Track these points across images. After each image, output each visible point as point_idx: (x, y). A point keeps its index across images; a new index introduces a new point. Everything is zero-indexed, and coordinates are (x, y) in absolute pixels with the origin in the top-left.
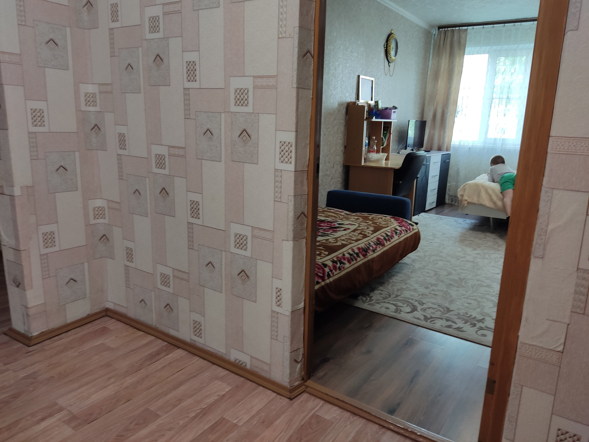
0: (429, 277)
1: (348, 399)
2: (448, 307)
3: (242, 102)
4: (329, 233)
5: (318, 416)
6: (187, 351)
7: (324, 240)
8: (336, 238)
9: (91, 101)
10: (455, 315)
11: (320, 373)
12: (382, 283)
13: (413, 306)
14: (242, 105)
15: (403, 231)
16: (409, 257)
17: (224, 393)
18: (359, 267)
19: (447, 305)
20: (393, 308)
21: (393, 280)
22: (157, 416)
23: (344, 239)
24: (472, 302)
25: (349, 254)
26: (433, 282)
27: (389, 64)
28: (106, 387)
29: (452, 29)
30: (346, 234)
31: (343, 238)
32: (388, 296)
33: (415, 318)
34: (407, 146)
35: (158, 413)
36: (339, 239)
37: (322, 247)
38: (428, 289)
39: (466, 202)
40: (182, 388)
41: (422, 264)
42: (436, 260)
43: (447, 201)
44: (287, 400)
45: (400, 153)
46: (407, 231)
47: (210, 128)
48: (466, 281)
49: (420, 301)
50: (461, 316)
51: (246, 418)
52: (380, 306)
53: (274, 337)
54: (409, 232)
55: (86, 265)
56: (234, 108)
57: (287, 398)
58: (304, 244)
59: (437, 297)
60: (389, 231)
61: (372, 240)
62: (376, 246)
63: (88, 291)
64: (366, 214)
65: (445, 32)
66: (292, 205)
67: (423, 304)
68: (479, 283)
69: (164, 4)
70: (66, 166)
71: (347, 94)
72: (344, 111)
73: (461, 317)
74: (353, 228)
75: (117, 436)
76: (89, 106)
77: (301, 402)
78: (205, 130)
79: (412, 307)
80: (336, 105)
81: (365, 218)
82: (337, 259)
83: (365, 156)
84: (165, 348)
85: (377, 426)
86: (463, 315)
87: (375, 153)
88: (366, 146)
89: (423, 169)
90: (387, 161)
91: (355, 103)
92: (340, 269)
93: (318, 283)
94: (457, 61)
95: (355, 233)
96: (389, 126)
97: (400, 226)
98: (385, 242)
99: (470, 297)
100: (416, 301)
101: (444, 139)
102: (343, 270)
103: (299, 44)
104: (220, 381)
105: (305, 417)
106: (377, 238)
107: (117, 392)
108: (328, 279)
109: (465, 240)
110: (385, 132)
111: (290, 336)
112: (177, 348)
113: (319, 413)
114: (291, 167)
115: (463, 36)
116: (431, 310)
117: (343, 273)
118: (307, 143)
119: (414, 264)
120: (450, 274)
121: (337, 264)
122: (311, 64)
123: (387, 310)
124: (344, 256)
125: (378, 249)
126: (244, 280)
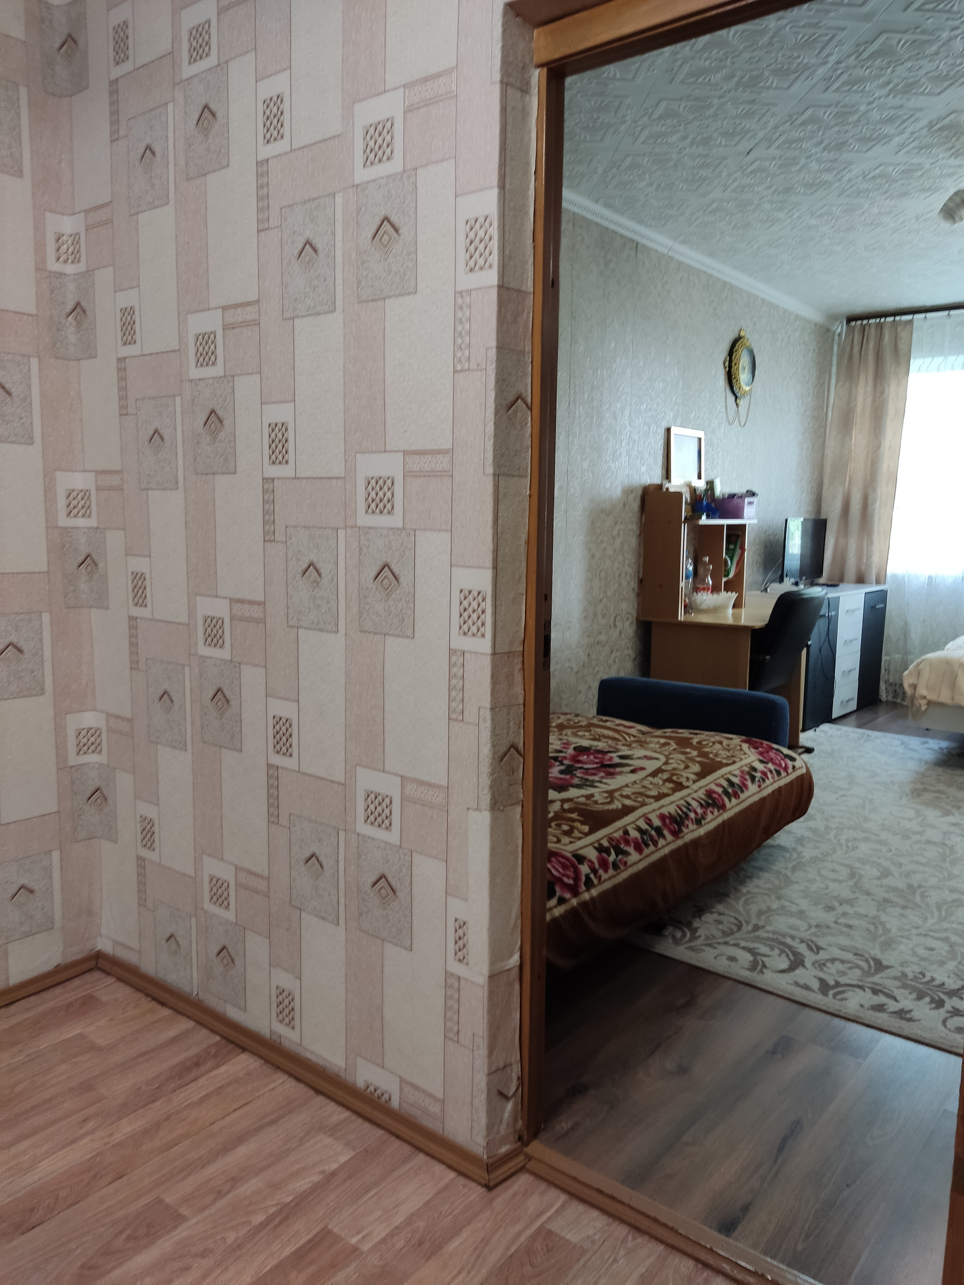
0: (834, 880)
1: (624, 1193)
2: (879, 956)
3: (381, 506)
4: (596, 778)
5: (550, 1232)
6: (261, 1058)
7: (583, 796)
8: (611, 793)
9: (80, 506)
10: (895, 978)
11: (563, 1124)
12: (722, 896)
13: (795, 954)
14: (381, 512)
15: (769, 774)
16: (789, 832)
17: (335, 1166)
18: (663, 860)
19: (876, 952)
20: (745, 958)
21: (748, 889)
22: (179, 1219)
23: (629, 793)
24: (937, 944)
25: (639, 829)
26: (846, 893)
27: (736, 400)
28: (73, 1141)
29: (878, 320)
30: (635, 782)
31: (627, 791)
32: (735, 928)
33: (797, 984)
34: (785, 574)
35: (181, 1210)
36: (619, 793)
37: (576, 814)
38: (833, 913)
39: (923, 702)
40: (242, 1151)
41: (819, 848)
42: (855, 839)
43: (883, 695)
44: (480, 1190)
45: (768, 590)
46: (779, 773)
47: (315, 561)
48: (923, 892)
49: (812, 941)
50: (911, 980)
51: (380, 1232)
52: (717, 952)
53: (451, 1035)
54: (783, 774)
55: (56, 855)
56: (364, 520)
57: (479, 1184)
58: (518, 816)
59: (853, 933)
60: (737, 772)
61: (695, 796)
62: (704, 810)
63: (58, 914)
64: (685, 733)
65: (863, 328)
66: (488, 729)
67: (819, 948)
68: (955, 896)
69: (225, 308)
70: (22, 644)
71: (644, 469)
72: (636, 505)
73: (909, 982)
74: (652, 766)
75: (83, 1266)
76: (76, 516)
77: (514, 1196)
78: (306, 566)
79: (792, 957)
80: (618, 492)
81: (684, 743)
82: (609, 843)
83: (687, 600)
84: (213, 1051)
85: (691, 1263)
86: (915, 978)
87: (709, 592)
88: (687, 577)
89: (820, 627)
90: (736, 610)
91: (660, 487)
92: (615, 866)
93: (562, 901)
94: (892, 388)
95: (656, 780)
96: (740, 533)
97: (761, 761)
98: (726, 800)
99: (931, 934)
100: (802, 941)
101: (869, 557)
102: (622, 868)
103: (497, 382)
104: (330, 1135)
105: (519, 1234)
106: (706, 791)
107: (98, 1155)
108: (588, 889)
109: (925, 790)
110: (732, 547)
111: (486, 1035)
112: (240, 1051)
113: (553, 1227)
114: (484, 645)
115: (903, 334)
116: (839, 966)
117: (625, 875)
118: (520, 591)
119: (800, 848)
120: (886, 874)
121: (609, 854)
122: (527, 424)
123: (731, 963)
124: (627, 836)
125: (710, 817)
126: (384, 898)
